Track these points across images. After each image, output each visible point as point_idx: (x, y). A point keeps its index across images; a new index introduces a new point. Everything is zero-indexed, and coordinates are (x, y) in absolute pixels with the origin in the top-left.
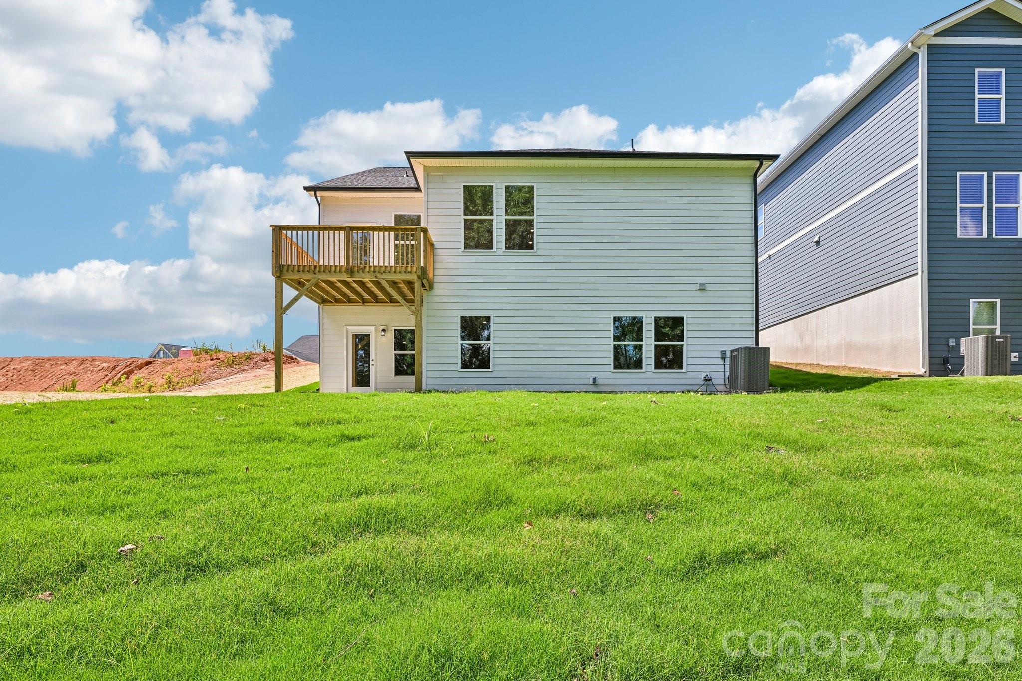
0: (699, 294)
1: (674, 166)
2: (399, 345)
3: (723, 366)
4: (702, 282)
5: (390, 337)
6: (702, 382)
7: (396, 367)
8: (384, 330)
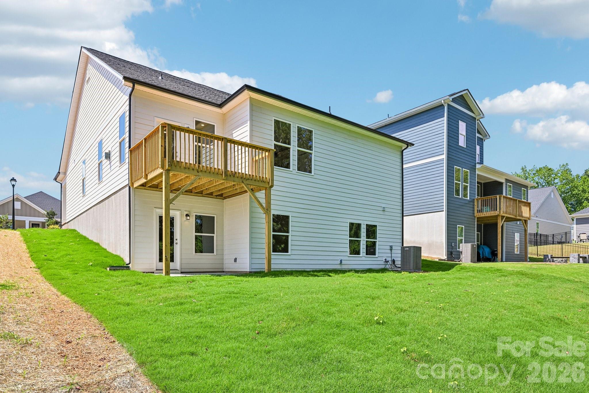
0: (382, 213)
1: (366, 134)
2: (199, 228)
3: (390, 254)
4: (384, 206)
5: (192, 221)
6: (383, 263)
7: (196, 245)
8: (187, 215)
